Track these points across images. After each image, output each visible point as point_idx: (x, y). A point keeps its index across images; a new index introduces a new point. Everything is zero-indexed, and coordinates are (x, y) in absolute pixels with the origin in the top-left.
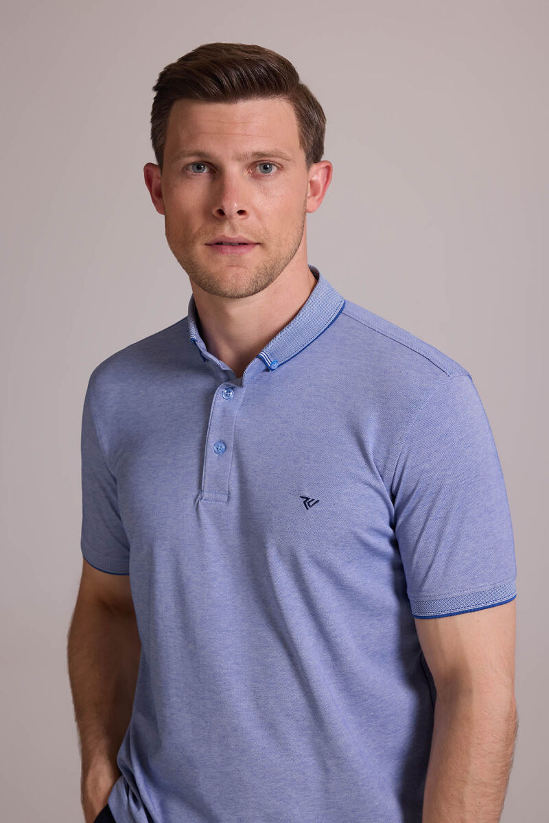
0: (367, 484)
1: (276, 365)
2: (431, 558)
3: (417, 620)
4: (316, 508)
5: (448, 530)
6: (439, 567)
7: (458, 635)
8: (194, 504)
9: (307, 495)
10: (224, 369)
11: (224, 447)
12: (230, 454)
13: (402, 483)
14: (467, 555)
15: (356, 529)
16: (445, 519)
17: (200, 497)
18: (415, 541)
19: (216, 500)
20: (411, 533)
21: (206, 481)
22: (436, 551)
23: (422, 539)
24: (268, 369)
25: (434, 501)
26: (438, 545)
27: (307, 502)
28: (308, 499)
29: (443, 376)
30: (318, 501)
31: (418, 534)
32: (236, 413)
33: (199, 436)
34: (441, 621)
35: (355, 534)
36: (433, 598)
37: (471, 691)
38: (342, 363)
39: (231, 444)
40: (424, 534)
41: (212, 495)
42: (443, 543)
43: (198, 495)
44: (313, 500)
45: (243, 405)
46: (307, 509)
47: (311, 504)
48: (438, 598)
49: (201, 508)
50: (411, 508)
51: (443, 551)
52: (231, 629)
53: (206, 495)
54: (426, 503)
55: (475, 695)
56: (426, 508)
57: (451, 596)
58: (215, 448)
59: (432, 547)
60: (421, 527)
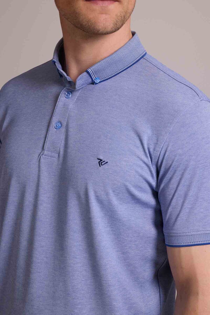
0: (139, 158)
1: (98, 81)
2: (179, 210)
3: (168, 248)
4: (105, 166)
5: (191, 193)
6: (183, 216)
7: (192, 259)
8: (38, 158)
9: (101, 158)
10: (69, 80)
11: (60, 125)
12: (63, 130)
13: (164, 161)
14: (202, 210)
15: (127, 184)
16: (189, 186)
17: (42, 153)
18: (170, 199)
19: (51, 157)
20: (168, 193)
21: (47, 144)
22: (182, 205)
23: (175, 197)
24: (93, 83)
25: (182, 175)
26: (184, 202)
27: (101, 162)
28: (101, 160)
29: (197, 98)
30: (107, 162)
31: (172, 194)
32: (71, 106)
33: (48, 118)
34: (183, 249)
35: (126, 186)
36: (178, 235)
37: (198, 294)
38: (137, 85)
39: (64, 124)
40: (176, 194)
41: (50, 153)
42: (187, 201)
43: (41, 152)
44: (104, 161)
45: (76, 102)
46: (100, 166)
47: (103, 163)
48: (182, 234)
49: (42, 160)
50: (169, 178)
51: (187, 205)
52: (47, 236)
53: (46, 152)
54: (178, 174)
55: (200, 297)
56: (178, 179)
57: (190, 234)
58: (55, 126)
59: (180, 203)
60: (174, 190)
